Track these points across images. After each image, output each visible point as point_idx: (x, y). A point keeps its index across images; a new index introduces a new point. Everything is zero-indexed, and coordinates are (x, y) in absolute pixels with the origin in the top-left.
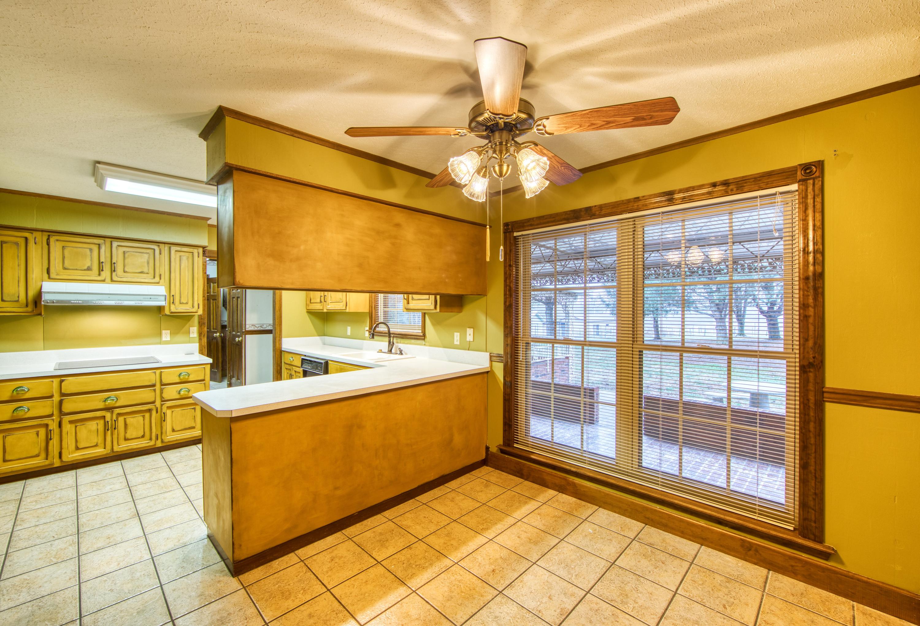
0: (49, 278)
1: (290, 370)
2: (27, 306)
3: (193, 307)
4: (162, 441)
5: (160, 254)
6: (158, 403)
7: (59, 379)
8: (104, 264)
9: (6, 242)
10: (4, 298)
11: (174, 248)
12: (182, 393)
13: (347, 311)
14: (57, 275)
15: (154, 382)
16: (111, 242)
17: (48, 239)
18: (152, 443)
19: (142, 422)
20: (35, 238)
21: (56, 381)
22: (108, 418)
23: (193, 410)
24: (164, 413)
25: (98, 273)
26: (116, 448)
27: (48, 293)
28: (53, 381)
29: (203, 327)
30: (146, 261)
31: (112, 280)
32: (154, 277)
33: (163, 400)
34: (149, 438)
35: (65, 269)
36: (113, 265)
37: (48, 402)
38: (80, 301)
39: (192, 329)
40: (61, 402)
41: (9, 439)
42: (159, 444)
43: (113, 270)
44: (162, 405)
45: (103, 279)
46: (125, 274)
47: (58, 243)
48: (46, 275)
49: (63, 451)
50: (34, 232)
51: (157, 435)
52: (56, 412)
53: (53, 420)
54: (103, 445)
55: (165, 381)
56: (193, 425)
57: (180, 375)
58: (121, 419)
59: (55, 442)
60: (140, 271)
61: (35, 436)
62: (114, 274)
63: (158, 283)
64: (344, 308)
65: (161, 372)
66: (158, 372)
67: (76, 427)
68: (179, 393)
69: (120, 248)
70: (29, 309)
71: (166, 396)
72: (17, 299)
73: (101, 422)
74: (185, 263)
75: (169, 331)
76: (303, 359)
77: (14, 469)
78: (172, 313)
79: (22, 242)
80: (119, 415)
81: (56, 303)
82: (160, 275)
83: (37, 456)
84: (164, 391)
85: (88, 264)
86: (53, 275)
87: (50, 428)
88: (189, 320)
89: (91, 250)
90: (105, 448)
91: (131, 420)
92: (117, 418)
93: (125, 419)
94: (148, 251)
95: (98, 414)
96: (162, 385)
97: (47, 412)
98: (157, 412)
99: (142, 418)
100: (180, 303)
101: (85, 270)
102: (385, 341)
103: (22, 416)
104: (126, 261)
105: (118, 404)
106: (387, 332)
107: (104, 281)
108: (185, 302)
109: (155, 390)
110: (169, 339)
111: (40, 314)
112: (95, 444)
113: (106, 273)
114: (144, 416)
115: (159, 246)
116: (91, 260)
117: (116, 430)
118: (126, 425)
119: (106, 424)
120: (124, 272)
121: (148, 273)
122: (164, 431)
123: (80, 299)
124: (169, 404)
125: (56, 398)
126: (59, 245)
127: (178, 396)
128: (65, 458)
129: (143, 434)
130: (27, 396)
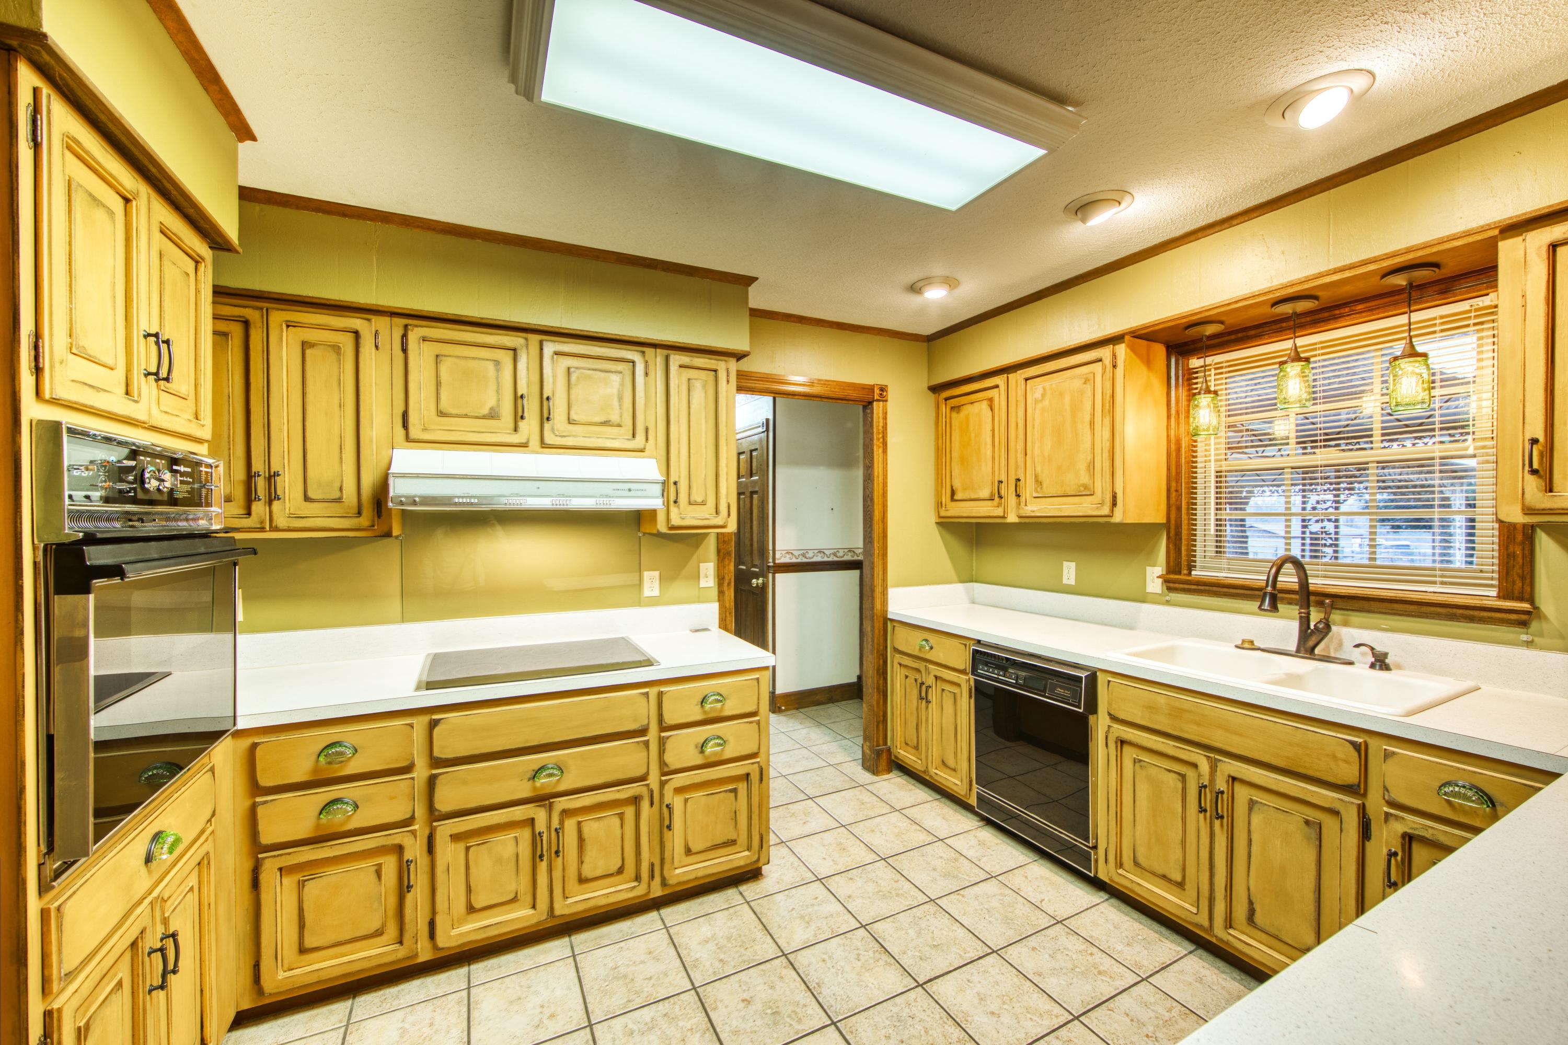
0: (408, 439)
1: (918, 670)
2: (359, 513)
3: (717, 512)
4: (664, 883)
5: (647, 374)
6: (654, 780)
7: (424, 720)
8: (525, 400)
9: (312, 345)
10: (311, 494)
11: (676, 359)
12: (709, 750)
13: (1118, 518)
14: (425, 430)
15: (645, 722)
16: (541, 343)
17: (404, 336)
18: (641, 890)
19: (618, 832)
20: (377, 333)
21: (420, 722)
22: (541, 826)
23: (732, 795)
24: (667, 806)
25: (512, 425)
26: (559, 910)
27: (404, 476)
28: (411, 726)
29: (727, 562)
30: (615, 391)
31: (543, 445)
32: (634, 436)
33: (666, 771)
34: (633, 875)
35: (441, 414)
36: (545, 402)
37: (400, 784)
38: (475, 497)
39: (703, 566)
40: (432, 782)
41: (312, 889)
42: (657, 891)
43: (544, 418)
44: (663, 784)
45: (523, 440)
46: (571, 427)
47: (426, 346)
48: (400, 432)
49: (439, 919)
50: (374, 319)
51: (652, 865)
52: (420, 812)
53: (413, 833)
54: (529, 898)
55: (669, 719)
56: (732, 836)
57: (703, 701)
58: (570, 824)
59: (418, 896)
60: (603, 419)
61: (373, 877)
62: (547, 426)
63: (642, 451)
64: (1106, 511)
65: (660, 695)
66: (653, 691)
67: (468, 849)
68: (702, 752)
69: (561, 358)
70: (364, 521)
71: (674, 759)
72: (337, 495)
73: (525, 835)
74: (699, 396)
75: (657, 574)
76: (976, 652)
77: (325, 975)
78: (673, 528)
79: (347, 341)
80: (566, 813)
81: (422, 504)
82: (647, 430)
83: (379, 933)
84: (669, 745)
85: (491, 402)
86: (415, 432)
87: (408, 855)
88: (697, 546)
89: (497, 363)
90: (534, 907)
91: (594, 827)
92: (562, 823)
93: (579, 823)
94: (620, 366)
95: (518, 813)
96: (663, 728)
97: (398, 813)
98: (652, 804)
99: (616, 821)
100: (690, 503)
101: (484, 417)
102: (1291, 618)
103: (342, 824)
104: (573, 392)
105: (562, 787)
106: (1296, 587)
107: (524, 445)
108: (699, 500)
109: (647, 744)
110: (656, 593)
111: (388, 534)
112: (512, 896)
113: (530, 426)
114: (621, 816)
115: (643, 352)
116: (498, 391)
117: (560, 859)
118: (581, 840)
119: (536, 838)
120: (570, 421)
121: (619, 426)
122: (667, 855)
123: (472, 493)
124: (679, 780)
125: (421, 772)
126: (429, 350)
127: (699, 761)
128: (442, 941)
129: (619, 864)
130: (352, 768)
